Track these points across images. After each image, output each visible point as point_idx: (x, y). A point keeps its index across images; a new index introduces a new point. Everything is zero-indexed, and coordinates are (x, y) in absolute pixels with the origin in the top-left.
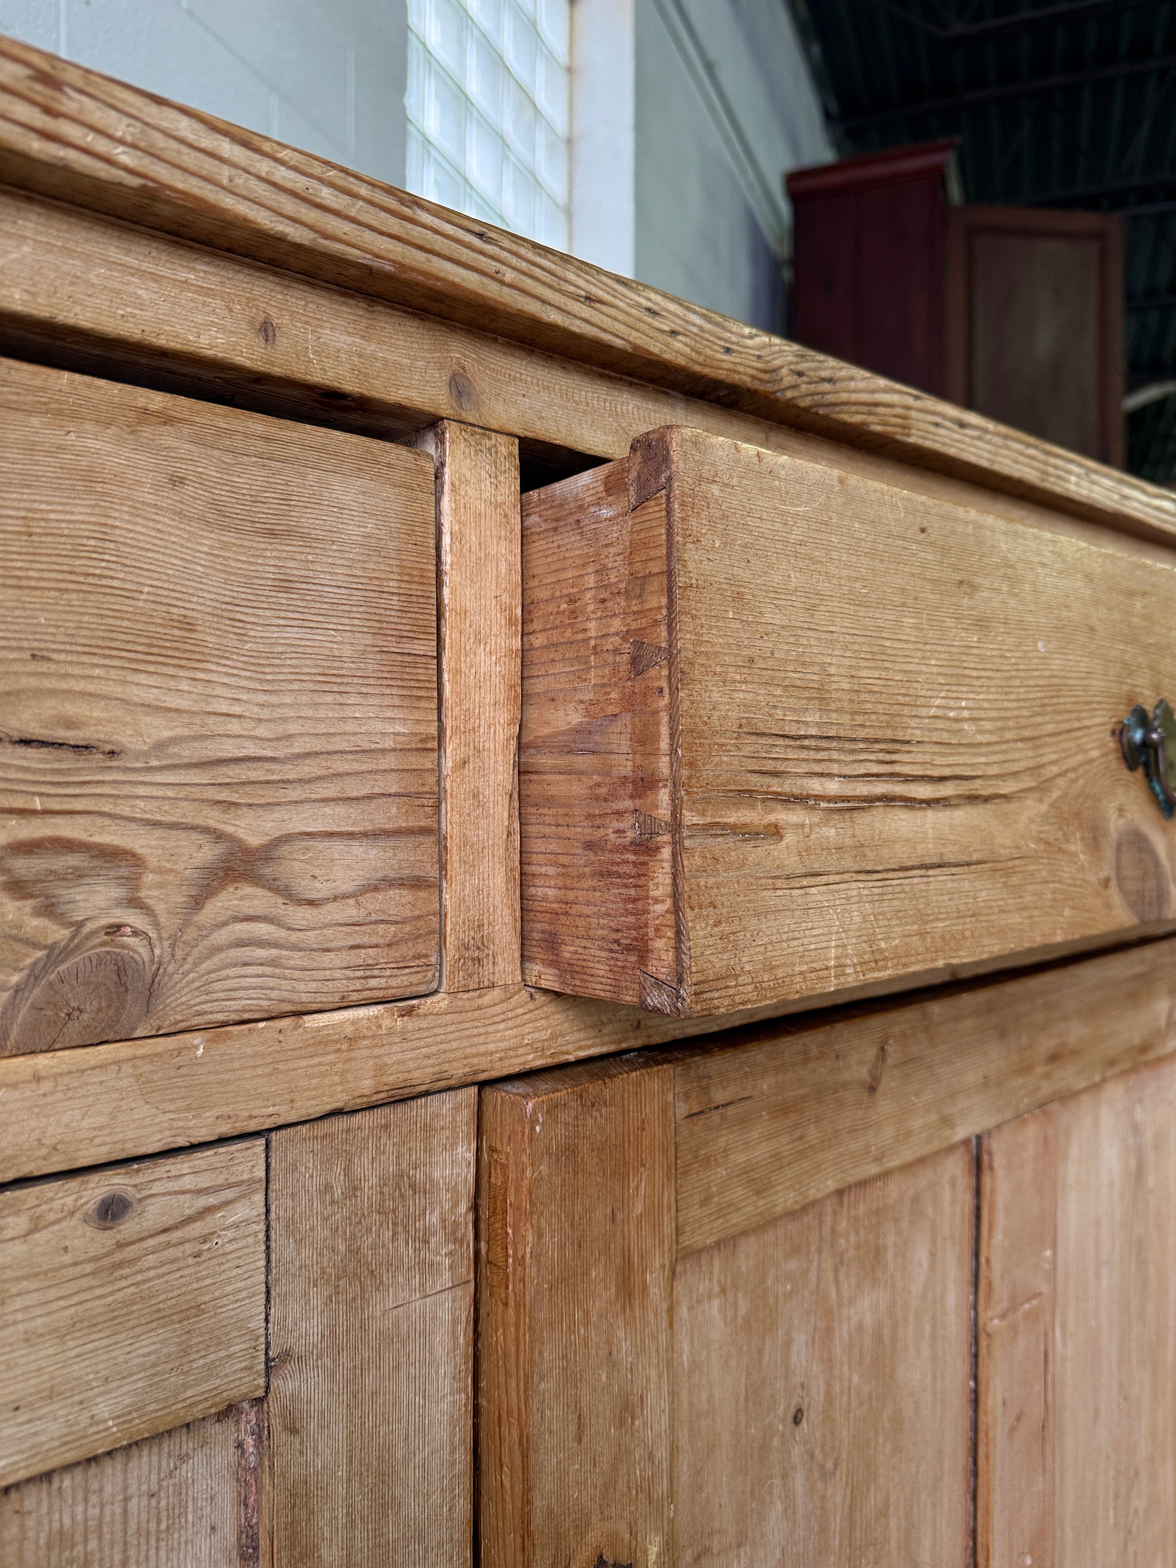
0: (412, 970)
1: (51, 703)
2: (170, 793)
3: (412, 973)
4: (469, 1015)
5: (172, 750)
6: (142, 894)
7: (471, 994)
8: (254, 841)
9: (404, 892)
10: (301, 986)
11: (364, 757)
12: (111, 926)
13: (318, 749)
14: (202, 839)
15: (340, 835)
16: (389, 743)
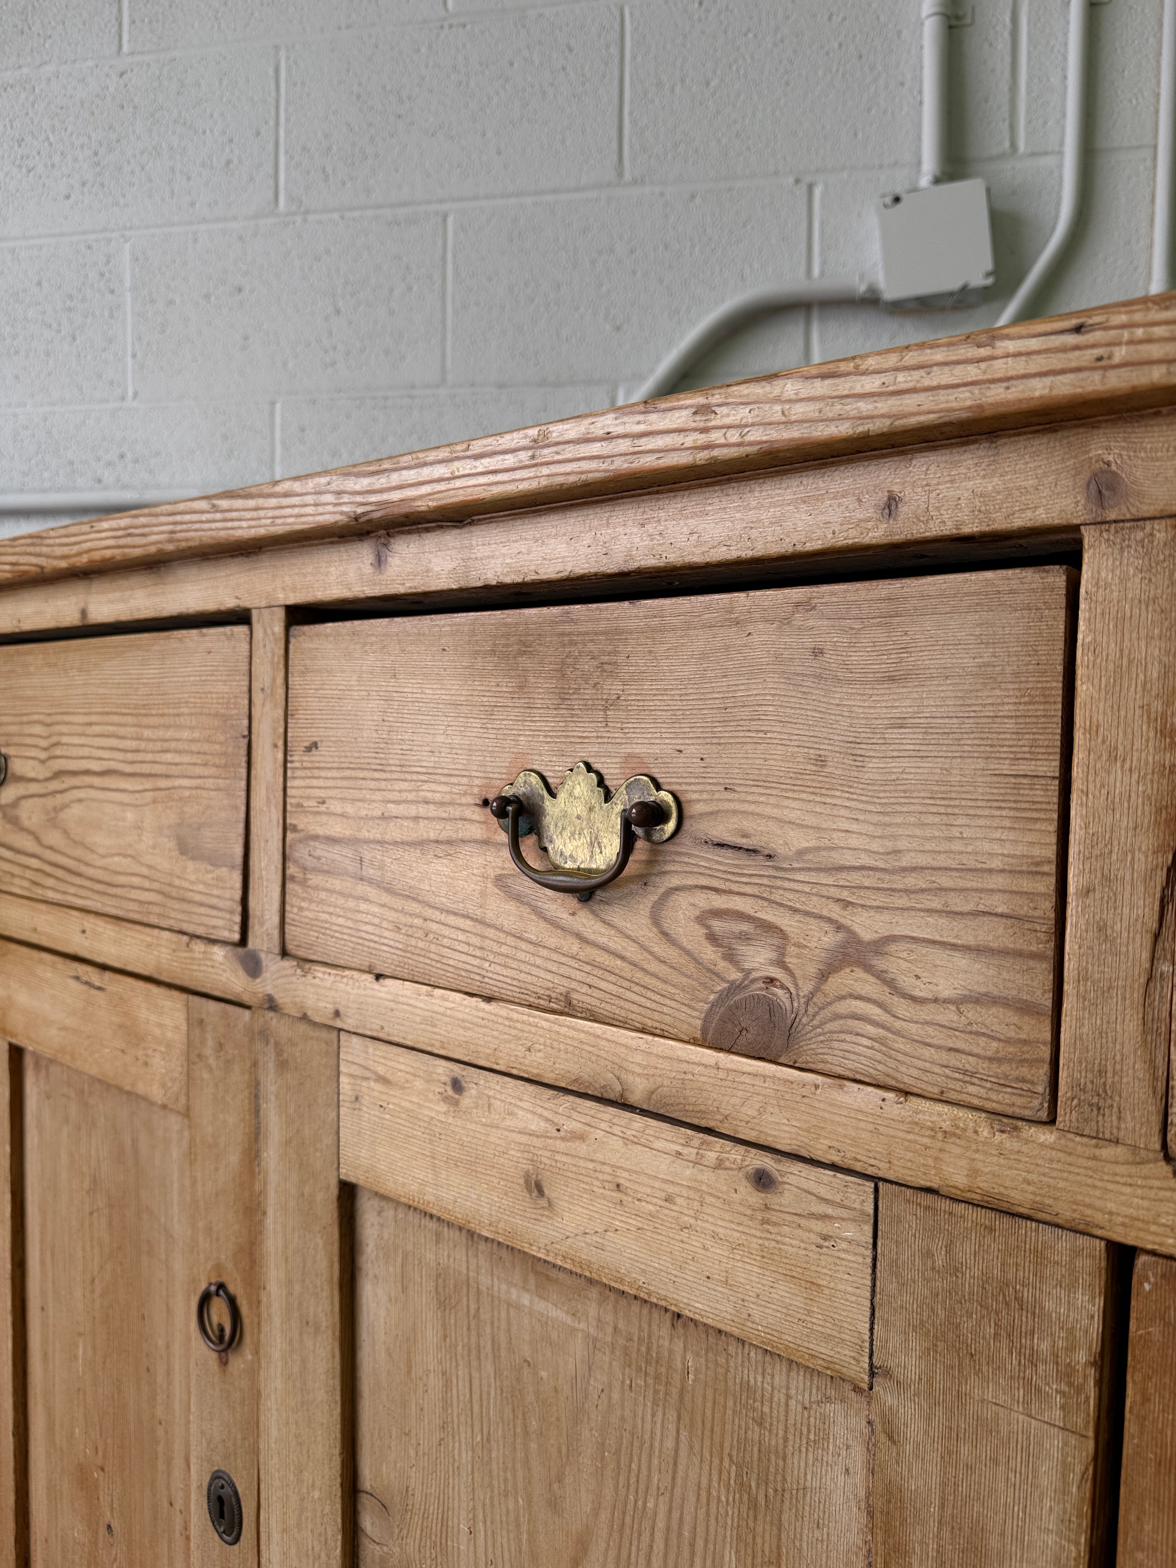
0: (1015, 1091)
1: (734, 819)
2: (807, 889)
3: (1014, 1094)
4: (1080, 1160)
5: (807, 857)
6: (787, 960)
7: (1085, 1140)
8: (867, 936)
9: (1010, 1013)
10: (903, 1069)
11: (969, 876)
12: (767, 978)
13: (924, 864)
14: (826, 926)
15: (943, 944)
16: (996, 863)
